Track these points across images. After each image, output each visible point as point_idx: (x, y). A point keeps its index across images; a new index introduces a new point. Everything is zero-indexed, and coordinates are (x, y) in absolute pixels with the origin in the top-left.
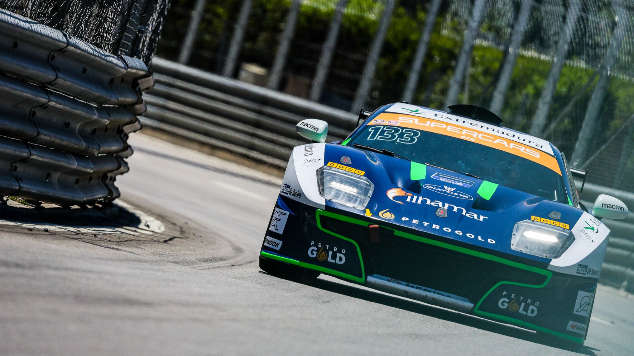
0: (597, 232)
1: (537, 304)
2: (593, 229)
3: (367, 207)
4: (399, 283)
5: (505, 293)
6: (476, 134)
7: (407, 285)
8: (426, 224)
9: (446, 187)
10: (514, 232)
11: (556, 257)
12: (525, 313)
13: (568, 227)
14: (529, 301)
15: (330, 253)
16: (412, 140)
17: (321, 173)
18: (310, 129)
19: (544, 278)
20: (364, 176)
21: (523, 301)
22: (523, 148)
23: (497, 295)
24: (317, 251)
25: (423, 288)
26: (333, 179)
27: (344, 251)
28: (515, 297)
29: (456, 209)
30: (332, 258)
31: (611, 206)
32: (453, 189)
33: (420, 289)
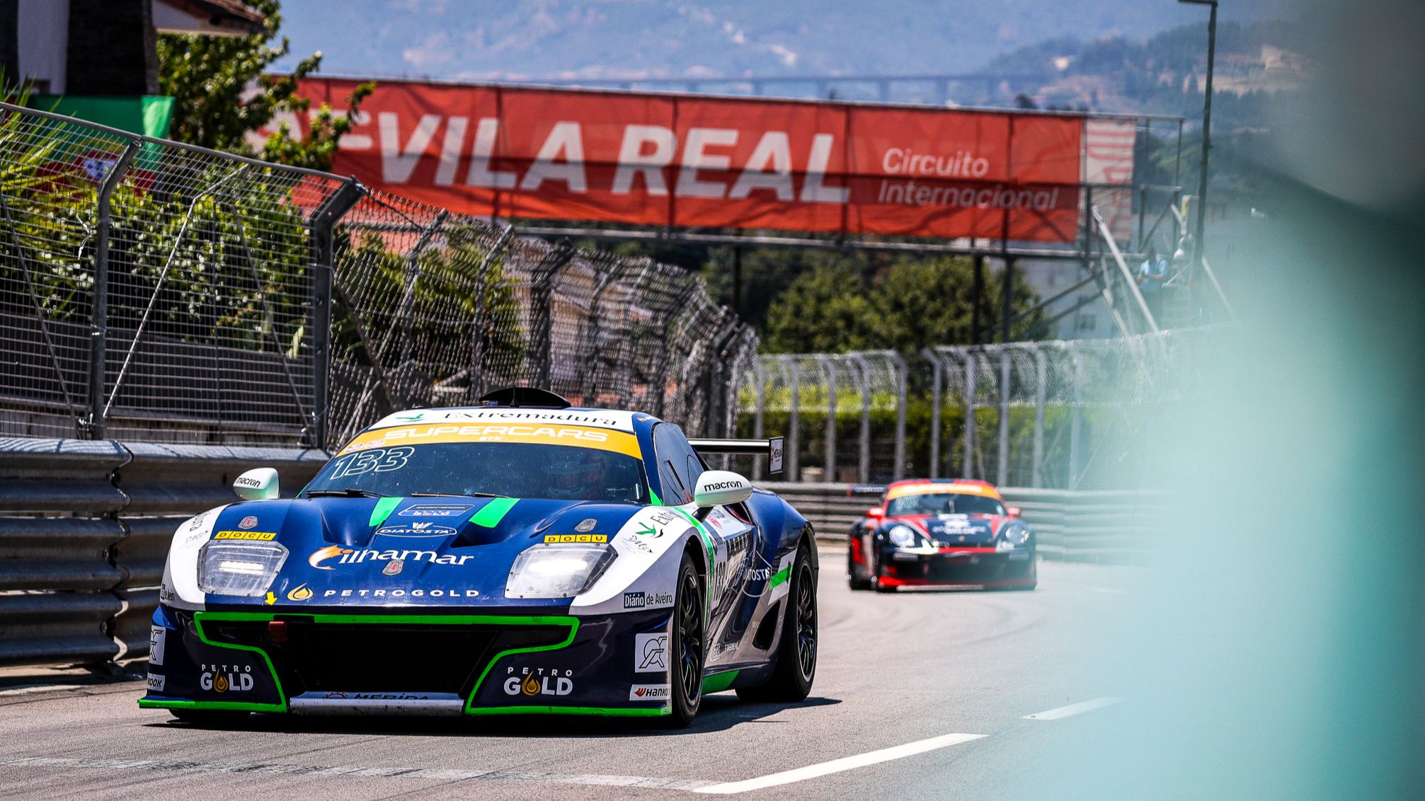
0: (662, 534)
1: (569, 673)
2: (653, 531)
3: (269, 590)
4: (344, 697)
5: (510, 670)
6: (506, 428)
7: (358, 697)
8: (363, 592)
9: (415, 525)
10: (513, 570)
11: (583, 591)
12: (552, 692)
13: (605, 538)
14: (554, 672)
15: (231, 676)
16: (400, 461)
17: (204, 552)
18: (249, 486)
19: (566, 630)
20: (273, 540)
21: (544, 674)
22: (580, 432)
23: (499, 674)
24: (212, 678)
25: (384, 694)
26: (223, 558)
27: (248, 668)
28: (529, 672)
29: (419, 554)
30: (235, 685)
31: (720, 486)
32: (428, 524)
33: (379, 697)
